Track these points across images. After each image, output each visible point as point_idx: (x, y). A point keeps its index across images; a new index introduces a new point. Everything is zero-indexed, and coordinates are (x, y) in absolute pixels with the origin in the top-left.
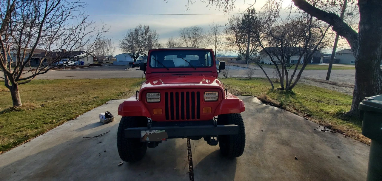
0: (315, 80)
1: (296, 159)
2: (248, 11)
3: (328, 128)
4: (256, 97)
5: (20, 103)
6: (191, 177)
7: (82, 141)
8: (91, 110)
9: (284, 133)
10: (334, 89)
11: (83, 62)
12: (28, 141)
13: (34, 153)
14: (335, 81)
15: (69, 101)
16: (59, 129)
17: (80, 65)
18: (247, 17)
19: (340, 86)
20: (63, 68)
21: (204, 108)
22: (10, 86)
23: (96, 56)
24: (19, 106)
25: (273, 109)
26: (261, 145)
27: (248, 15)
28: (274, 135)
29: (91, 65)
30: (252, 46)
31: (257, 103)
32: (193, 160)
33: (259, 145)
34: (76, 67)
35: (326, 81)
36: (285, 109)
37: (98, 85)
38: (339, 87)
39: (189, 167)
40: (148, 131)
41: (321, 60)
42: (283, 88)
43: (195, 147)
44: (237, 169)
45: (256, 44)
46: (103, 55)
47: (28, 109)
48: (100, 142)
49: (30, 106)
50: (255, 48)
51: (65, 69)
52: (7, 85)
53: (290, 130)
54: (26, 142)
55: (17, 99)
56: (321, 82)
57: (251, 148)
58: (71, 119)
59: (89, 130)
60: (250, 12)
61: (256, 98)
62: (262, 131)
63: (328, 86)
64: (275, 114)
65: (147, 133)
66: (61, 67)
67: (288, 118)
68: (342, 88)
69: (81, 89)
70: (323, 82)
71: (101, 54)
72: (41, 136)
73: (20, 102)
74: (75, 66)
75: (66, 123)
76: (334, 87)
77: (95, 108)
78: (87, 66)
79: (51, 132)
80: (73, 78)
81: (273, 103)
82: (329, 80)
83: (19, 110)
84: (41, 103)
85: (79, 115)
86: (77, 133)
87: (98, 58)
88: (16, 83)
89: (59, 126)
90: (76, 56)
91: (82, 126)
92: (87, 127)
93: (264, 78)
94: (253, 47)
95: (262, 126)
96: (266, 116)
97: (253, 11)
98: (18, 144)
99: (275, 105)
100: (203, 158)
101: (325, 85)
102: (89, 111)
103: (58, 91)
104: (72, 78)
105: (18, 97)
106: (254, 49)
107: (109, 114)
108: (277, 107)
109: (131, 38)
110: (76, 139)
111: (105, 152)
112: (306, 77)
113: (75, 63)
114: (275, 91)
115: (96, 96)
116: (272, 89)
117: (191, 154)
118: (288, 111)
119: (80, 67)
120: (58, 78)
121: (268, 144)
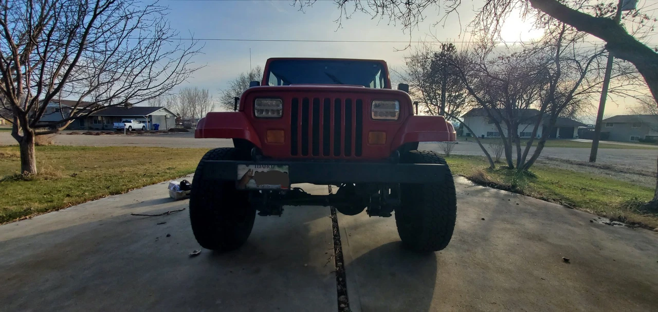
0: (568, 162)
1: (566, 261)
2: (442, 47)
3: (618, 221)
4: (463, 176)
5: (35, 168)
6: (341, 279)
7: (129, 221)
8: (156, 183)
9: (530, 225)
10: (608, 176)
11: (159, 125)
12: (27, 217)
13: (32, 233)
14: (608, 164)
15: (122, 172)
16: (91, 204)
17: (152, 129)
18: (439, 57)
19: (618, 172)
20: (124, 133)
21: (370, 133)
22: (20, 137)
23: (181, 116)
24: (30, 172)
25: (497, 193)
26: (485, 239)
27: (442, 54)
28: (509, 226)
29: (171, 130)
30: (450, 105)
31: (466, 185)
32: (343, 254)
33: (481, 238)
34: (145, 132)
35: (591, 164)
36: (521, 193)
37: (177, 154)
38: (618, 174)
39: (336, 264)
40: (252, 167)
41: (576, 133)
42: (511, 167)
43: (348, 236)
44: (439, 272)
45: (456, 103)
46: (193, 116)
47: (46, 179)
48: (162, 223)
49: (51, 174)
50: (455, 109)
51: (126, 134)
52: (15, 134)
53: (540, 221)
54: (22, 220)
55: (29, 160)
56: (580, 164)
57: (464, 241)
58: (118, 193)
59: (146, 207)
60: (446, 49)
61: (462, 178)
62: (483, 219)
63: (596, 171)
64: (503, 198)
65: (250, 170)
66: (120, 131)
67: (531, 204)
68: (623, 174)
69: (147, 158)
70: (586, 165)
71: (189, 115)
72: (54, 213)
73: (34, 166)
74: (143, 131)
75: (107, 197)
76: (608, 173)
77: (165, 181)
78: (164, 132)
79: (75, 208)
80: (136, 145)
81: (496, 185)
82: (595, 161)
83: (31, 180)
84: (72, 172)
85: (133, 188)
86: (123, 211)
87: (183, 121)
88: (31, 130)
89: (93, 200)
90: (148, 115)
91: (135, 202)
92: (143, 204)
93: (472, 156)
94: (451, 108)
95: (481, 213)
96: (487, 201)
97: (450, 47)
98: (8, 221)
99: (500, 187)
100: (365, 251)
101: (589, 169)
102: (153, 184)
103: (106, 160)
104: (134, 145)
105: (32, 156)
106: (453, 111)
107: (187, 184)
108: (505, 189)
109: (242, 88)
110: (118, 217)
111: (168, 236)
112: (550, 156)
113: (144, 126)
114: (497, 171)
115: (170, 166)
116: (491, 168)
117: (340, 245)
118: (528, 196)
119: (151, 133)
120: (111, 145)
121: (498, 237)
